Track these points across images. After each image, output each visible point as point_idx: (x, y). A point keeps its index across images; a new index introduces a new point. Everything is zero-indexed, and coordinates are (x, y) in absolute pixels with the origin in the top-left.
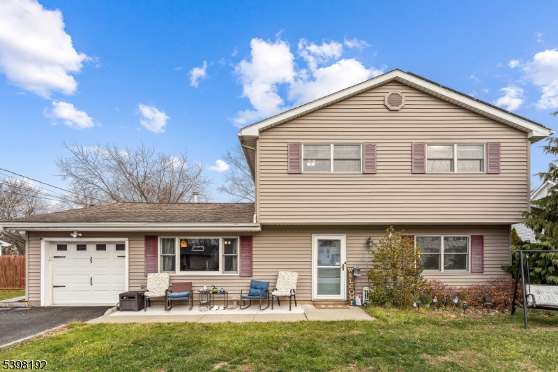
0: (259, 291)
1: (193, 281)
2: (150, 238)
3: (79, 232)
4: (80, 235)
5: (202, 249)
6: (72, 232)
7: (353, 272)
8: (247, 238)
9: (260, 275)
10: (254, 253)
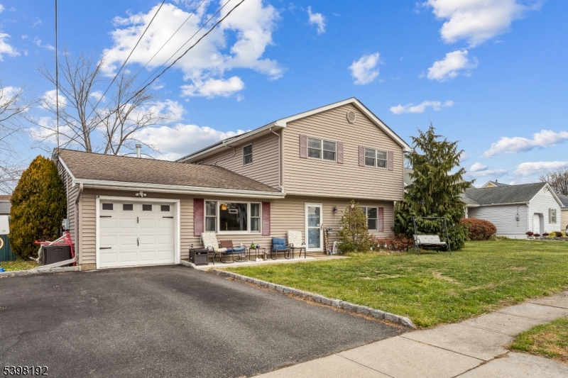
0: (281, 246)
1: (233, 240)
2: (198, 200)
3: (144, 192)
4: (145, 195)
5: (235, 211)
6: (138, 192)
7: (327, 231)
8: (267, 203)
9: (277, 234)
10: (271, 216)
